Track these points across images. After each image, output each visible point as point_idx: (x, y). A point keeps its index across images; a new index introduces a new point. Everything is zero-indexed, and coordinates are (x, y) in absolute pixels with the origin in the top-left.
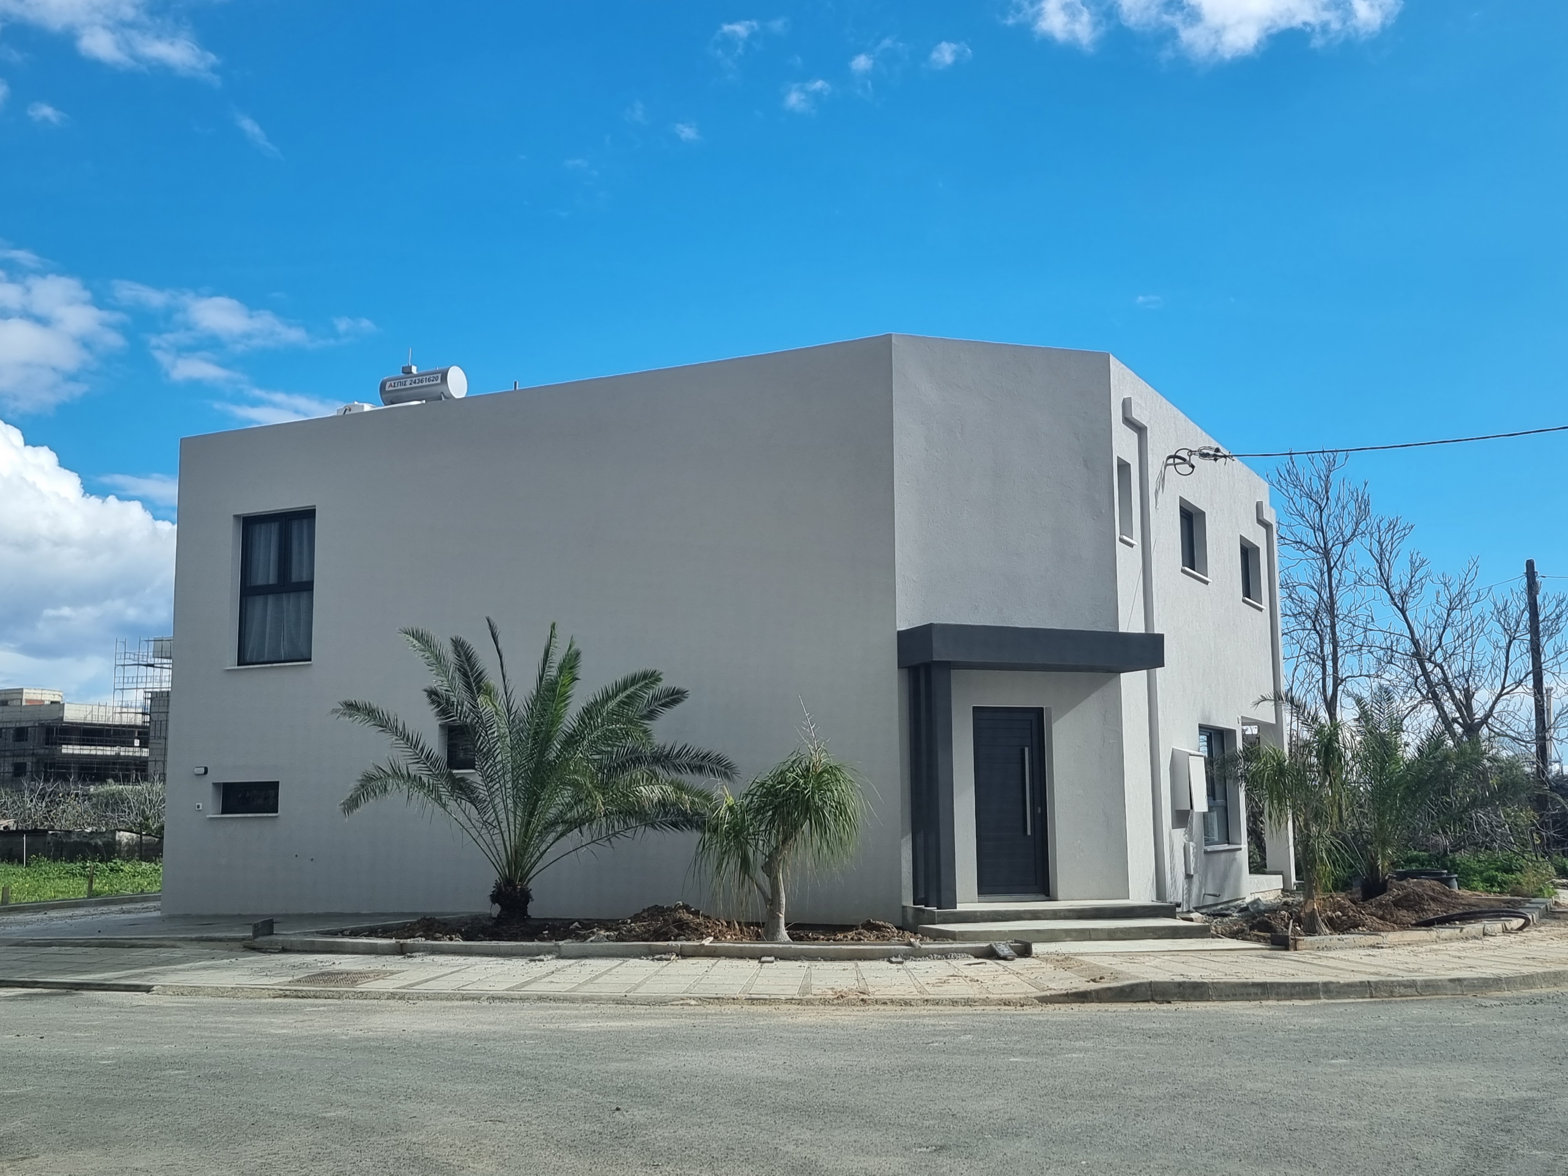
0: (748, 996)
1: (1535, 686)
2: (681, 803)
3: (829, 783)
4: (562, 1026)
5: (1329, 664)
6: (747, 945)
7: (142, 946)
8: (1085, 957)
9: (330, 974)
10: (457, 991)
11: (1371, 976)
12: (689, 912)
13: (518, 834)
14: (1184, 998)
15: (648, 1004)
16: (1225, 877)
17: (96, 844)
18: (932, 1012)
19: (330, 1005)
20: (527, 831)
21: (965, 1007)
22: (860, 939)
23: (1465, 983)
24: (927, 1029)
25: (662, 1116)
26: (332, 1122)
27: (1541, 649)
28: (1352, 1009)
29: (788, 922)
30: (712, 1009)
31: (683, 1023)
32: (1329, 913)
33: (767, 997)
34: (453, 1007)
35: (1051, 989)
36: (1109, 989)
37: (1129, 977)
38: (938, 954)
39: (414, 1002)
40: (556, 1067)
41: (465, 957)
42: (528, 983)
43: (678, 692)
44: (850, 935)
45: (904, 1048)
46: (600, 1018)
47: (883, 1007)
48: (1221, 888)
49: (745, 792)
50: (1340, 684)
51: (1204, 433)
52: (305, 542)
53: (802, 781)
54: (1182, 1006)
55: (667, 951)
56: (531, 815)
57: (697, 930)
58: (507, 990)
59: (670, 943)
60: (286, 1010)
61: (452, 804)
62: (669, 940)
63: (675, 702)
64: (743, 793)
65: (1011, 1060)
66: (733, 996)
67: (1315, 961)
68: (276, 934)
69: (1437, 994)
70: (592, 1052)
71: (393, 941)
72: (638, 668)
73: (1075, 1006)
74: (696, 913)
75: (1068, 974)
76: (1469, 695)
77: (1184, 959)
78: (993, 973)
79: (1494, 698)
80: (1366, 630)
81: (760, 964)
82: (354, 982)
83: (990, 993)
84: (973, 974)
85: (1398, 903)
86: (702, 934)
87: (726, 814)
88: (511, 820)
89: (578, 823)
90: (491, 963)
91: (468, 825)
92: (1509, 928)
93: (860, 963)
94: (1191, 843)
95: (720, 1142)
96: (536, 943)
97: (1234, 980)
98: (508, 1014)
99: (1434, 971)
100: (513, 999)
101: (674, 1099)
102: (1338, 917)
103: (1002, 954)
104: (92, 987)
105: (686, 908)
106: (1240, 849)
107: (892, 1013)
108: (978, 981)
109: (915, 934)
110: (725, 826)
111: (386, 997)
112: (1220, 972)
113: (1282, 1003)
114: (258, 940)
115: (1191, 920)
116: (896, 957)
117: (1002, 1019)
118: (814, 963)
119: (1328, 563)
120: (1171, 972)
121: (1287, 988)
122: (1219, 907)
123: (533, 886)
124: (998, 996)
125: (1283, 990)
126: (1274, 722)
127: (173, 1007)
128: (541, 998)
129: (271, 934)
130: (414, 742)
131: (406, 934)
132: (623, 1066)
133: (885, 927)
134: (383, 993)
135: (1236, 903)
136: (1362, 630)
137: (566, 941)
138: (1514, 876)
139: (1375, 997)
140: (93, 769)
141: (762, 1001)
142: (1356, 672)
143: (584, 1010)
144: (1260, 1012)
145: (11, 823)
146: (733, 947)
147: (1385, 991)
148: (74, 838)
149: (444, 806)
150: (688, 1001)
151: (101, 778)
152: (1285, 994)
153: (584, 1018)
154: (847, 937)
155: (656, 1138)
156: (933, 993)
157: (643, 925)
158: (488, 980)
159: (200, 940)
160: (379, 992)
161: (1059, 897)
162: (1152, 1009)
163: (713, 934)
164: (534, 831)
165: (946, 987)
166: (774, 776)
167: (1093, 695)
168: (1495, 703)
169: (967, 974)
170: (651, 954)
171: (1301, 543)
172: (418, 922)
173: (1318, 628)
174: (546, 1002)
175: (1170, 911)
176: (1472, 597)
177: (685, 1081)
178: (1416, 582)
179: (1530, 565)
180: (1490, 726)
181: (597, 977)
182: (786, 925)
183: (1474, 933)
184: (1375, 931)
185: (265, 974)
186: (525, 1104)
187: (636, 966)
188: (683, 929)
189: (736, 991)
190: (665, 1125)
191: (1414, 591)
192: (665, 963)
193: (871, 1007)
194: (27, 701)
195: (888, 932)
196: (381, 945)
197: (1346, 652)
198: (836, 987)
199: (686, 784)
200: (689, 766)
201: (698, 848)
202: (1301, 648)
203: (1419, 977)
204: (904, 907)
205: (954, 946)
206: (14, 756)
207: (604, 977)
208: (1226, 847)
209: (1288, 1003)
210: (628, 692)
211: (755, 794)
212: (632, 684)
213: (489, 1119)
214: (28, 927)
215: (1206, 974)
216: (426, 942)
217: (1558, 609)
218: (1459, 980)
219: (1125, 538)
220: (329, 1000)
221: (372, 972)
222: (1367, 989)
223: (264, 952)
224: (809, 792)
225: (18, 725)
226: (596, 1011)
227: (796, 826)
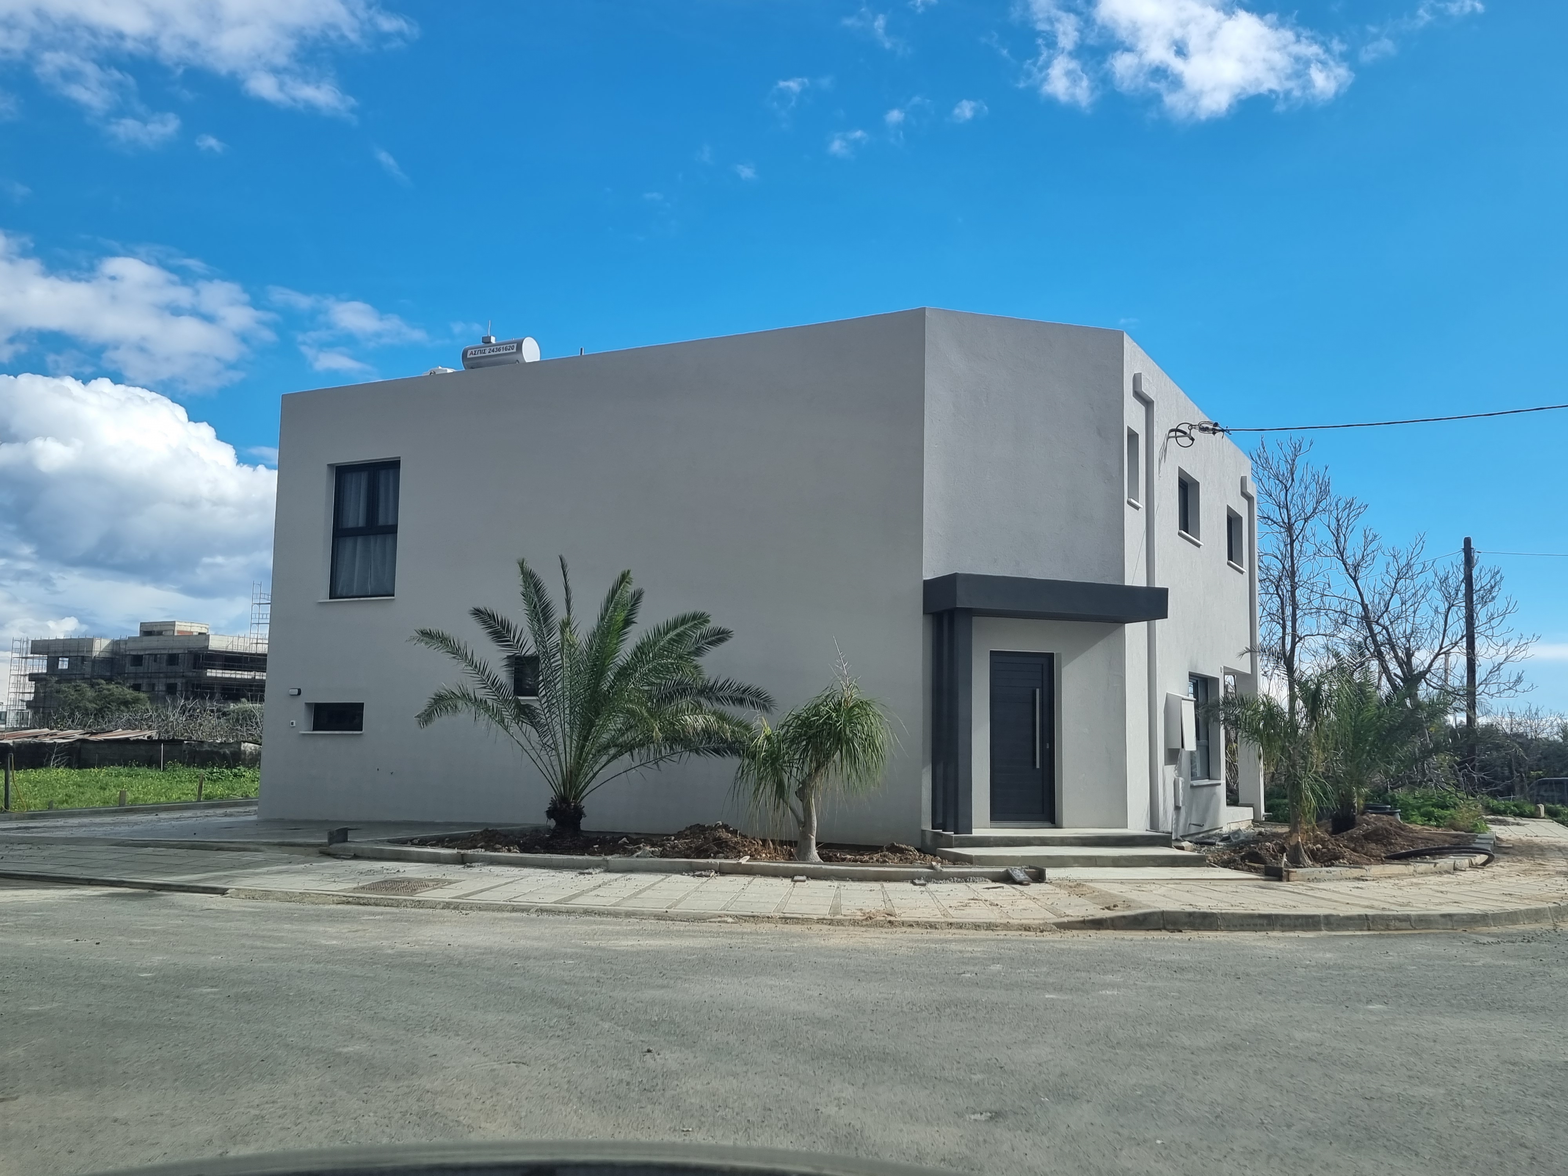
0: (782, 915)
1: (1467, 648)
2: (723, 732)
3: (859, 717)
4: (603, 944)
5: (1289, 624)
6: (781, 865)
7: (229, 849)
8: (1095, 884)
9: (394, 881)
10: (509, 903)
11: (1367, 909)
12: (728, 831)
13: (573, 756)
14: (1195, 927)
15: (688, 921)
16: (1206, 809)
17: (225, 753)
18: (956, 936)
19: (387, 913)
20: (581, 754)
21: (987, 932)
22: (885, 861)
23: (1455, 918)
24: (956, 956)
25: (695, 1061)
26: (347, 1059)
27: (1475, 615)
28: (1357, 943)
29: (819, 841)
30: (748, 927)
31: (720, 943)
32: (1310, 846)
33: (800, 916)
34: (502, 919)
35: (1068, 916)
36: (1124, 917)
37: (1141, 905)
38: (958, 878)
39: (467, 912)
40: (592, 993)
41: (520, 869)
42: (575, 896)
43: (724, 632)
44: (876, 857)
45: (937, 979)
46: (641, 935)
47: (909, 930)
48: (1204, 819)
49: (782, 723)
50: (1299, 641)
51: (1200, 412)
52: (391, 488)
53: (834, 715)
54: (1194, 935)
55: (707, 868)
56: (586, 739)
57: (735, 848)
58: (555, 903)
59: (710, 860)
60: (344, 918)
61: (514, 728)
62: (708, 857)
63: (721, 640)
64: (780, 723)
65: (1047, 996)
66: (767, 915)
67: (1310, 893)
68: (350, 842)
69: (1429, 929)
70: (629, 977)
71: (455, 851)
72: (688, 609)
73: (1092, 932)
74: (734, 832)
75: (1082, 900)
76: (1409, 655)
77: (1188, 888)
78: (1011, 898)
79: (1432, 657)
80: (1323, 595)
81: (793, 883)
82: (414, 891)
83: (1010, 918)
84: (992, 898)
85: (1368, 837)
86: (739, 852)
87: (764, 743)
88: (568, 743)
89: (629, 748)
90: (543, 875)
91: (528, 747)
92: (1474, 863)
93: (886, 884)
94: (1181, 779)
95: (756, 1100)
96: (587, 857)
97: (1240, 910)
98: (553, 928)
99: (1424, 906)
100: (560, 912)
101: (708, 1039)
102: (1318, 849)
103: (1018, 879)
104: (173, 888)
105: (726, 827)
106: (1220, 784)
107: (918, 937)
108: (997, 905)
109: (935, 856)
110: (763, 754)
111: (441, 906)
112: (1225, 902)
113: (1287, 934)
114: (334, 846)
115: (1182, 848)
116: (919, 879)
117: (1026, 946)
118: (843, 883)
119: (1291, 536)
120: (1180, 901)
121: (1290, 919)
122: (1201, 835)
123: (587, 804)
124: (1018, 921)
125: (1286, 922)
126: (1250, 672)
127: (239, 912)
128: (587, 912)
129: (345, 841)
130: (482, 669)
131: (470, 844)
132: (658, 993)
133: (908, 850)
134: (439, 903)
135: (1215, 832)
136: (1319, 595)
137: (614, 856)
138: (1448, 812)
139: (1373, 930)
140: (233, 689)
141: (795, 920)
142: (1315, 631)
143: (626, 925)
144: (1270, 944)
145: (154, 734)
146: (768, 866)
147: (1382, 925)
148: (206, 748)
149: (506, 728)
150: (726, 919)
151: (236, 699)
152: (1289, 925)
153: (626, 935)
154: (872, 859)
155: (687, 1092)
156: (957, 916)
157: (685, 842)
158: (538, 891)
159: (281, 845)
160: (435, 901)
161: (1064, 825)
162: (1166, 938)
163: (749, 852)
164: (588, 754)
165: (968, 911)
166: (809, 709)
167: (1100, 643)
168: (1433, 661)
169: (986, 898)
170: (692, 870)
171: (1269, 518)
172: (481, 833)
173: (1280, 593)
174: (591, 916)
175: (1165, 841)
176: (1417, 568)
177: (720, 1015)
178: (1368, 555)
179: (1467, 542)
180: (1428, 681)
181: (640, 892)
182: (817, 844)
183: (1446, 868)
184: (1355, 864)
185: (333, 880)
186: (552, 1042)
187: (677, 882)
188: (722, 847)
189: (770, 909)
190: (698, 1074)
191: (1366, 562)
192: (705, 879)
193: (898, 929)
194: (179, 632)
195: (911, 855)
196: (444, 855)
197: (1305, 614)
198: (864, 908)
199: (727, 715)
200: (731, 698)
201: (737, 773)
202: (1264, 609)
203: (1412, 911)
204: (923, 831)
205: (973, 870)
206: (166, 677)
207: (648, 892)
208: (1206, 782)
209: (1292, 934)
210: (678, 631)
211: (791, 725)
212: (682, 624)
213: (512, 1060)
214: (135, 827)
215: (1213, 905)
216: (485, 854)
217: (1493, 580)
218: (1450, 916)
219: (1133, 501)
220: (388, 908)
221: (433, 880)
222: (1364, 922)
223: (338, 858)
224: (841, 724)
225: (170, 652)
226: (637, 928)
227: (828, 756)
